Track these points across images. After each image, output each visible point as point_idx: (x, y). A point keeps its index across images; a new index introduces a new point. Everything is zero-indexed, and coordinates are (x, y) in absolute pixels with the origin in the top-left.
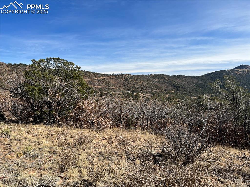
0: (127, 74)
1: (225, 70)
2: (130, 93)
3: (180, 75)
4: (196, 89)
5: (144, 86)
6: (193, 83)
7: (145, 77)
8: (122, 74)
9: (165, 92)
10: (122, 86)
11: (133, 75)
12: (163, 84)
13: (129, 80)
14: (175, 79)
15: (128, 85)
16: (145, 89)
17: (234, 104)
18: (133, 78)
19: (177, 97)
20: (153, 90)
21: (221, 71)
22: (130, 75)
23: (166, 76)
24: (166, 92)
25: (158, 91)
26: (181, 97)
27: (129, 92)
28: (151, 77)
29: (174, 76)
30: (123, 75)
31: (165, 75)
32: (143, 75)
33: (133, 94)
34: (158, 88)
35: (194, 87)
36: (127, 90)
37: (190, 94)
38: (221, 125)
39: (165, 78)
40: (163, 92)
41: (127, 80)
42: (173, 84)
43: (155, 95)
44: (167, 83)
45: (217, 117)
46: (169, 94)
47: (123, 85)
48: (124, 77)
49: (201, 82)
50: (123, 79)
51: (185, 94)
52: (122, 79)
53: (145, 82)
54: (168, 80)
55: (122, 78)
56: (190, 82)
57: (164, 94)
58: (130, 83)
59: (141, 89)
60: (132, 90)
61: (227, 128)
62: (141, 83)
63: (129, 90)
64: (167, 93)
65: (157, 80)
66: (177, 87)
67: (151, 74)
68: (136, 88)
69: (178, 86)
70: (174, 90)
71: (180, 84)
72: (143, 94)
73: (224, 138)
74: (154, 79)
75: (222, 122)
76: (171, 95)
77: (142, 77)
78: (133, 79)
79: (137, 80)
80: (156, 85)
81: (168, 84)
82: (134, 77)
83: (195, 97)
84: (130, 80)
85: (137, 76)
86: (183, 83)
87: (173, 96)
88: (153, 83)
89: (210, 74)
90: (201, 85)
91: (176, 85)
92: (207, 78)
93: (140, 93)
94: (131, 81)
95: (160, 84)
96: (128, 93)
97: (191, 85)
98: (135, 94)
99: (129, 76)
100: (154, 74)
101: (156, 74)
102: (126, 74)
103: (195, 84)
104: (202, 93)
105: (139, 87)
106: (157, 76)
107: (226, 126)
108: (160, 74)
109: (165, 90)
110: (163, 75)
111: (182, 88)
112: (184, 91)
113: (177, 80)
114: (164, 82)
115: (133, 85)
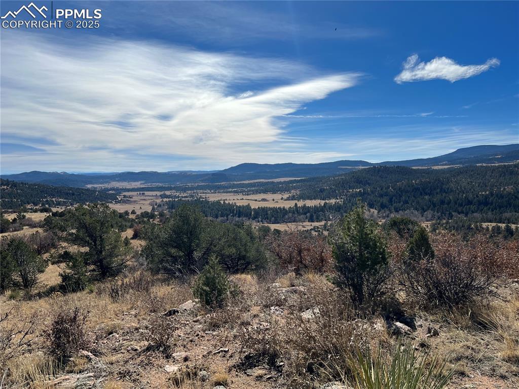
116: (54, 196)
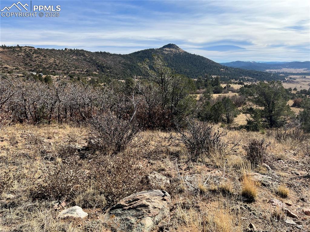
0: (29, 47)
1: (153, 49)
2: (36, 75)
3: (105, 53)
4: (123, 70)
5: (56, 65)
6: (120, 62)
7: (56, 52)
8: (20, 46)
9: (87, 74)
10: (21, 64)
11: (37, 48)
12: (84, 63)
13: (32, 56)
14: (98, 56)
15: (32, 63)
16: (58, 69)
17: (162, 87)
18: (39, 53)
19: (102, 80)
20: (70, 71)
21: (150, 49)
22: (33, 48)
23: (87, 52)
24: (89, 73)
25: (78, 72)
26: (106, 80)
27: (35, 73)
28: (66, 53)
29: (97, 53)
30: (22, 48)
31: (85, 51)
32: (54, 50)
33: (40, 76)
34: (77, 68)
35: (121, 68)
36: (31, 70)
37: (117, 76)
38: (150, 109)
39: (85, 55)
40: (84, 73)
41: (28, 56)
42: (97, 64)
43: (73, 78)
44: (88, 62)
45: (147, 101)
46: (92, 77)
47: (22, 62)
48: (23, 51)
49: (129, 62)
50: (23, 54)
51: (111, 76)
52: (20, 54)
53: (57, 60)
54: (90, 58)
55: (20, 51)
56: (117, 62)
57: (85, 76)
58: (34, 59)
59: (54, 69)
60: (39, 70)
61: (156, 112)
62: (52, 61)
63: (33, 71)
64: (89, 75)
65: (74, 57)
66: (101, 68)
67: (66, 49)
68: (44, 68)
69: (102, 66)
70: (98, 71)
71: (105, 64)
72: (56, 76)
73: (153, 123)
74: (71, 56)
75: (152, 106)
76: (95, 78)
77: (52, 52)
78: (39, 55)
79: (45, 56)
80: (74, 65)
81: (90, 64)
82: (39, 51)
83: (122, 80)
84: (35, 55)
85: (44, 50)
86: (108, 62)
87: (97, 79)
88: (70, 61)
89: (138, 52)
90: (129, 65)
91: (100, 64)
92: (135, 58)
93: (51, 76)
94: (35, 57)
95: (78, 62)
96: (32, 75)
97: (118, 65)
98: (43, 76)
99: (31, 49)
100: (70, 49)
101: (73, 49)
102: (27, 47)
103: (123, 64)
104: (130, 75)
105: (49, 66)
106: (75, 51)
107: (155, 110)
108: (79, 50)
109: (87, 71)
110: (82, 50)
111: (108, 68)
112: (110, 72)
113: (100, 58)
114: (85, 60)
115: (39, 64)
116: (246, 76)
